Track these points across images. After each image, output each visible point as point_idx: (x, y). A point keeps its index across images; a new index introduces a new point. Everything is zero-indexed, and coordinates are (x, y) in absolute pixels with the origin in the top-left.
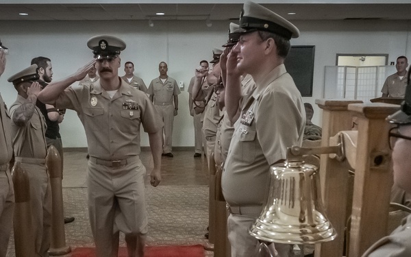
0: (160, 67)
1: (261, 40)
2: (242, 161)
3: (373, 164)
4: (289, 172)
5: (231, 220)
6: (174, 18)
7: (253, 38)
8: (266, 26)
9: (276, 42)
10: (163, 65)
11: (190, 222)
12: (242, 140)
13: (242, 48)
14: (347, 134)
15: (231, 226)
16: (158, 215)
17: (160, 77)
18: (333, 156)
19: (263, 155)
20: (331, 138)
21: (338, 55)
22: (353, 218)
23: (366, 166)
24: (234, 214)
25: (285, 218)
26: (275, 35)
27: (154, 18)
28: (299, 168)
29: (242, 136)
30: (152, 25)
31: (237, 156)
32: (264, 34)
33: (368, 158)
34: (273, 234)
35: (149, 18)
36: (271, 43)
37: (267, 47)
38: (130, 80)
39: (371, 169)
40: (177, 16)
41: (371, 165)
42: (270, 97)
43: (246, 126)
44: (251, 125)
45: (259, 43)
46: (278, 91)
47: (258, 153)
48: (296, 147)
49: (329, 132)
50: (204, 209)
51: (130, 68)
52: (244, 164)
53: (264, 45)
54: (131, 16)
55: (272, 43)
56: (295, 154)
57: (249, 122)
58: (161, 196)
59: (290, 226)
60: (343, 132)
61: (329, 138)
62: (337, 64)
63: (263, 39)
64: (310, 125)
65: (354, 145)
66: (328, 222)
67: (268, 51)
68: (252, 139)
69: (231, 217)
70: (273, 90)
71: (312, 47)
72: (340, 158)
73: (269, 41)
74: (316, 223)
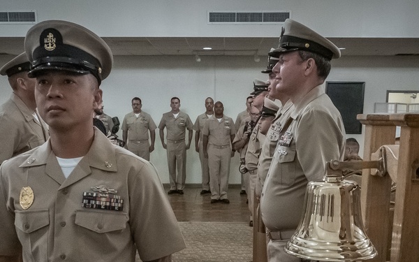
0: (207, 103)
1: (301, 60)
2: (282, 184)
3: (415, 175)
4: (327, 187)
5: (270, 246)
6: (222, 53)
7: (293, 58)
8: (307, 45)
9: (316, 63)
10: (209, 100)
11: (234, 257)
12: (281, 161)
13: (282, 68)
14: (389, 148)
15: (271, 252)
16: (202, 250)
17: (206, 113)
18: (374, 171)
19: (304, 176)
20: (373, 154)
21: (389, 92)
22: (394, 235)
23: (408, 178)
24: (274, 240)
25: (323, 234)
26: (315, 55)
27: (201, 53)
28: (338, 183)
29: (280, 158)
30: (199, 60)
31: (275, 179)
32: (305, 53)
33: (409, 171)
34: (310, 251)
35: (195, 53)
36: (311, 64)
37: (307, 68)
38: (176, 116)
39: (413, 181)
40: (225, 50)
41: (413, 177)
42: (310, 116)
43: (285, 147)
44: (290, 146)
45: (299, 63)
46: (319, 109)
47: (298, 174)
48: (335, 161)
49: (371, 149)
50: (248, 245)
51: (176, 103)
52: (283, 187)
53: (305, 65)
54: (178, 51)
55: (313, 63)
56: (334, 169)
57: (288, 143)
58: (205, 232)
59: (328, 243)
60: (385, 146)
61: (370, 155)
62: (387, 101)
63: (303, 59)
64: (358, 159)
65: (397, 158)
66: (368, 240)
67: (308, 71)
68: (292, 160)
69: (270, 244)
70: (313, 109)
71: (362, 84)
72: (381, 174)
73: (310, 61)
74: (355, 240)
